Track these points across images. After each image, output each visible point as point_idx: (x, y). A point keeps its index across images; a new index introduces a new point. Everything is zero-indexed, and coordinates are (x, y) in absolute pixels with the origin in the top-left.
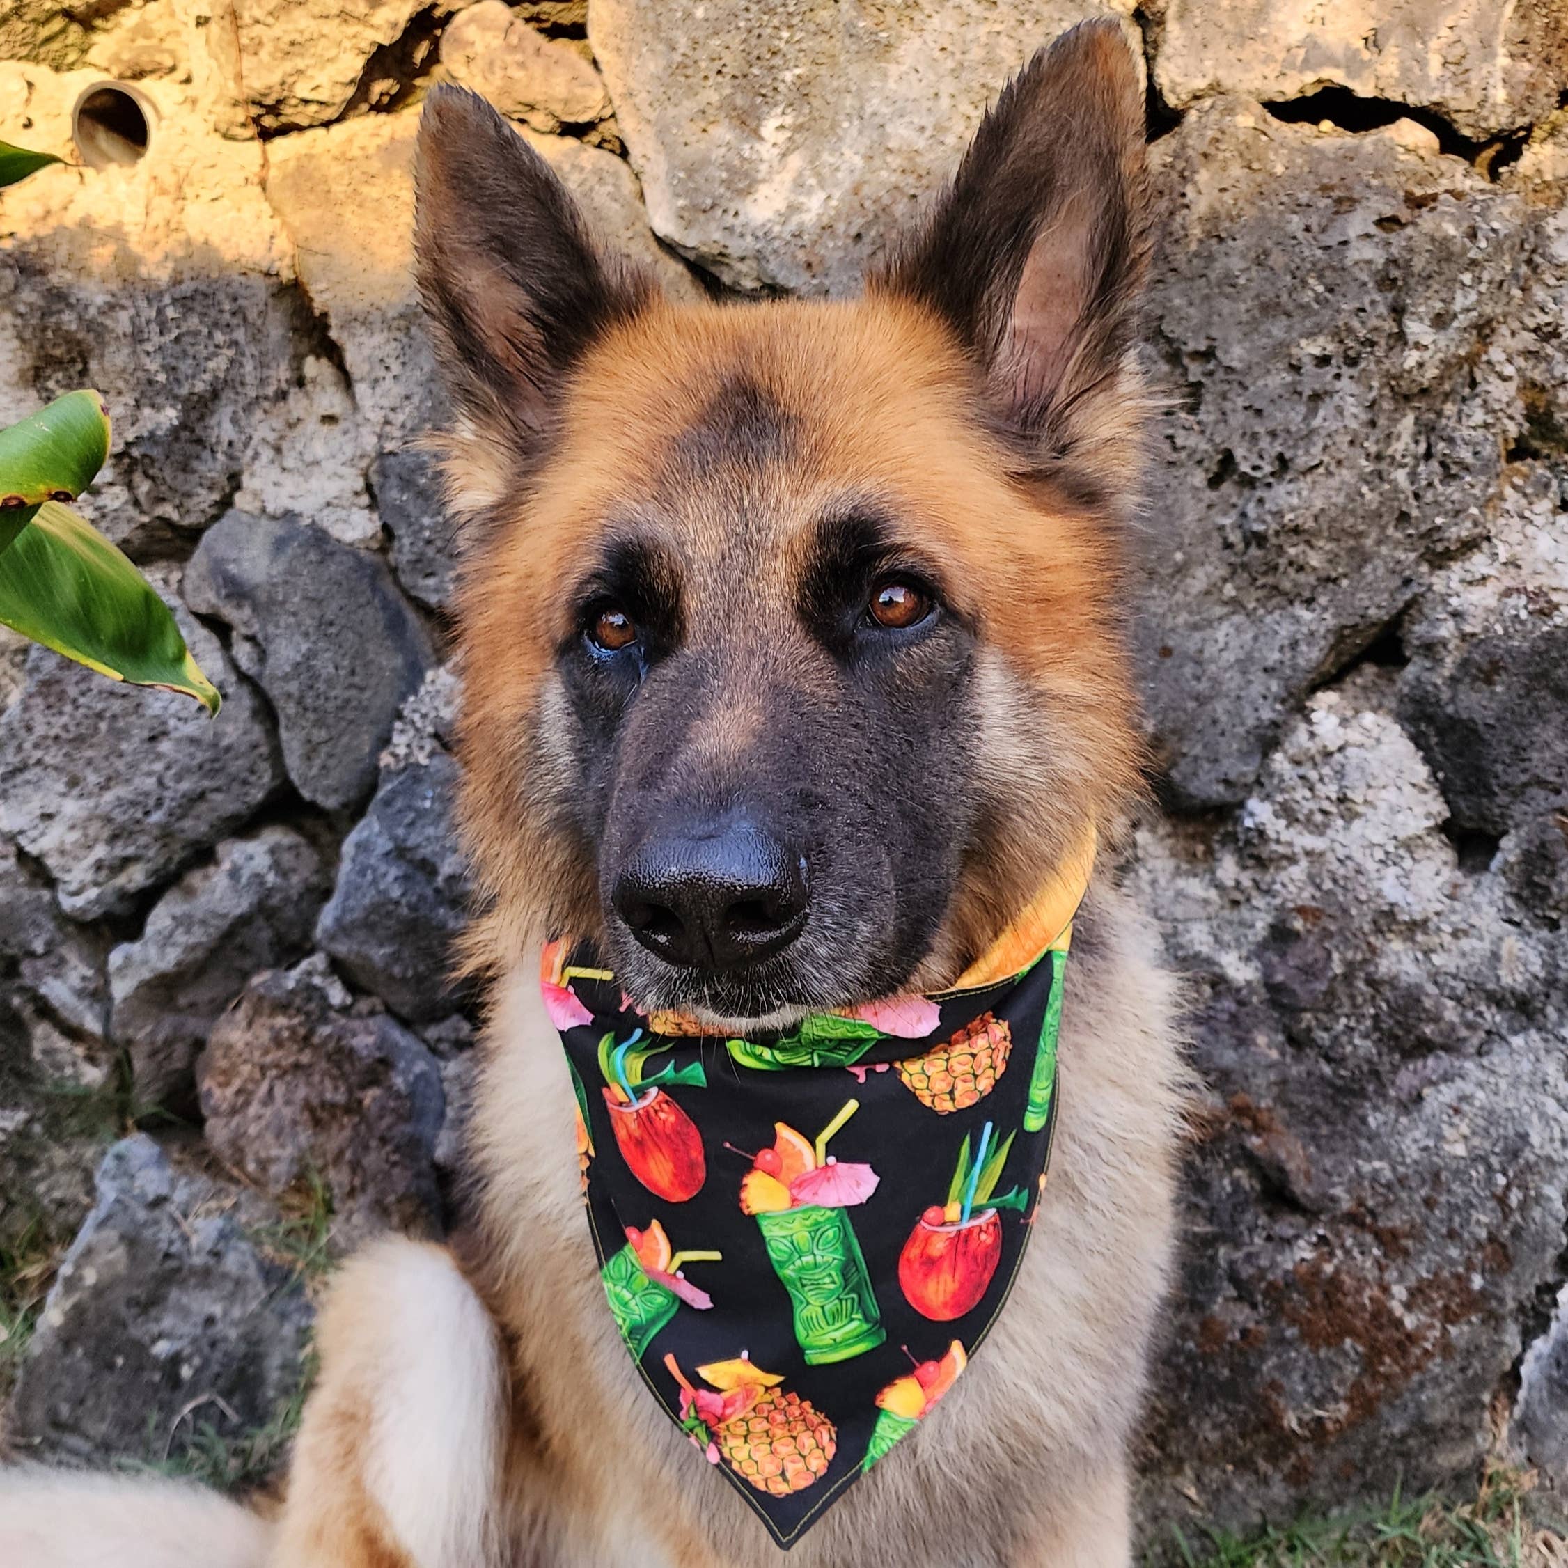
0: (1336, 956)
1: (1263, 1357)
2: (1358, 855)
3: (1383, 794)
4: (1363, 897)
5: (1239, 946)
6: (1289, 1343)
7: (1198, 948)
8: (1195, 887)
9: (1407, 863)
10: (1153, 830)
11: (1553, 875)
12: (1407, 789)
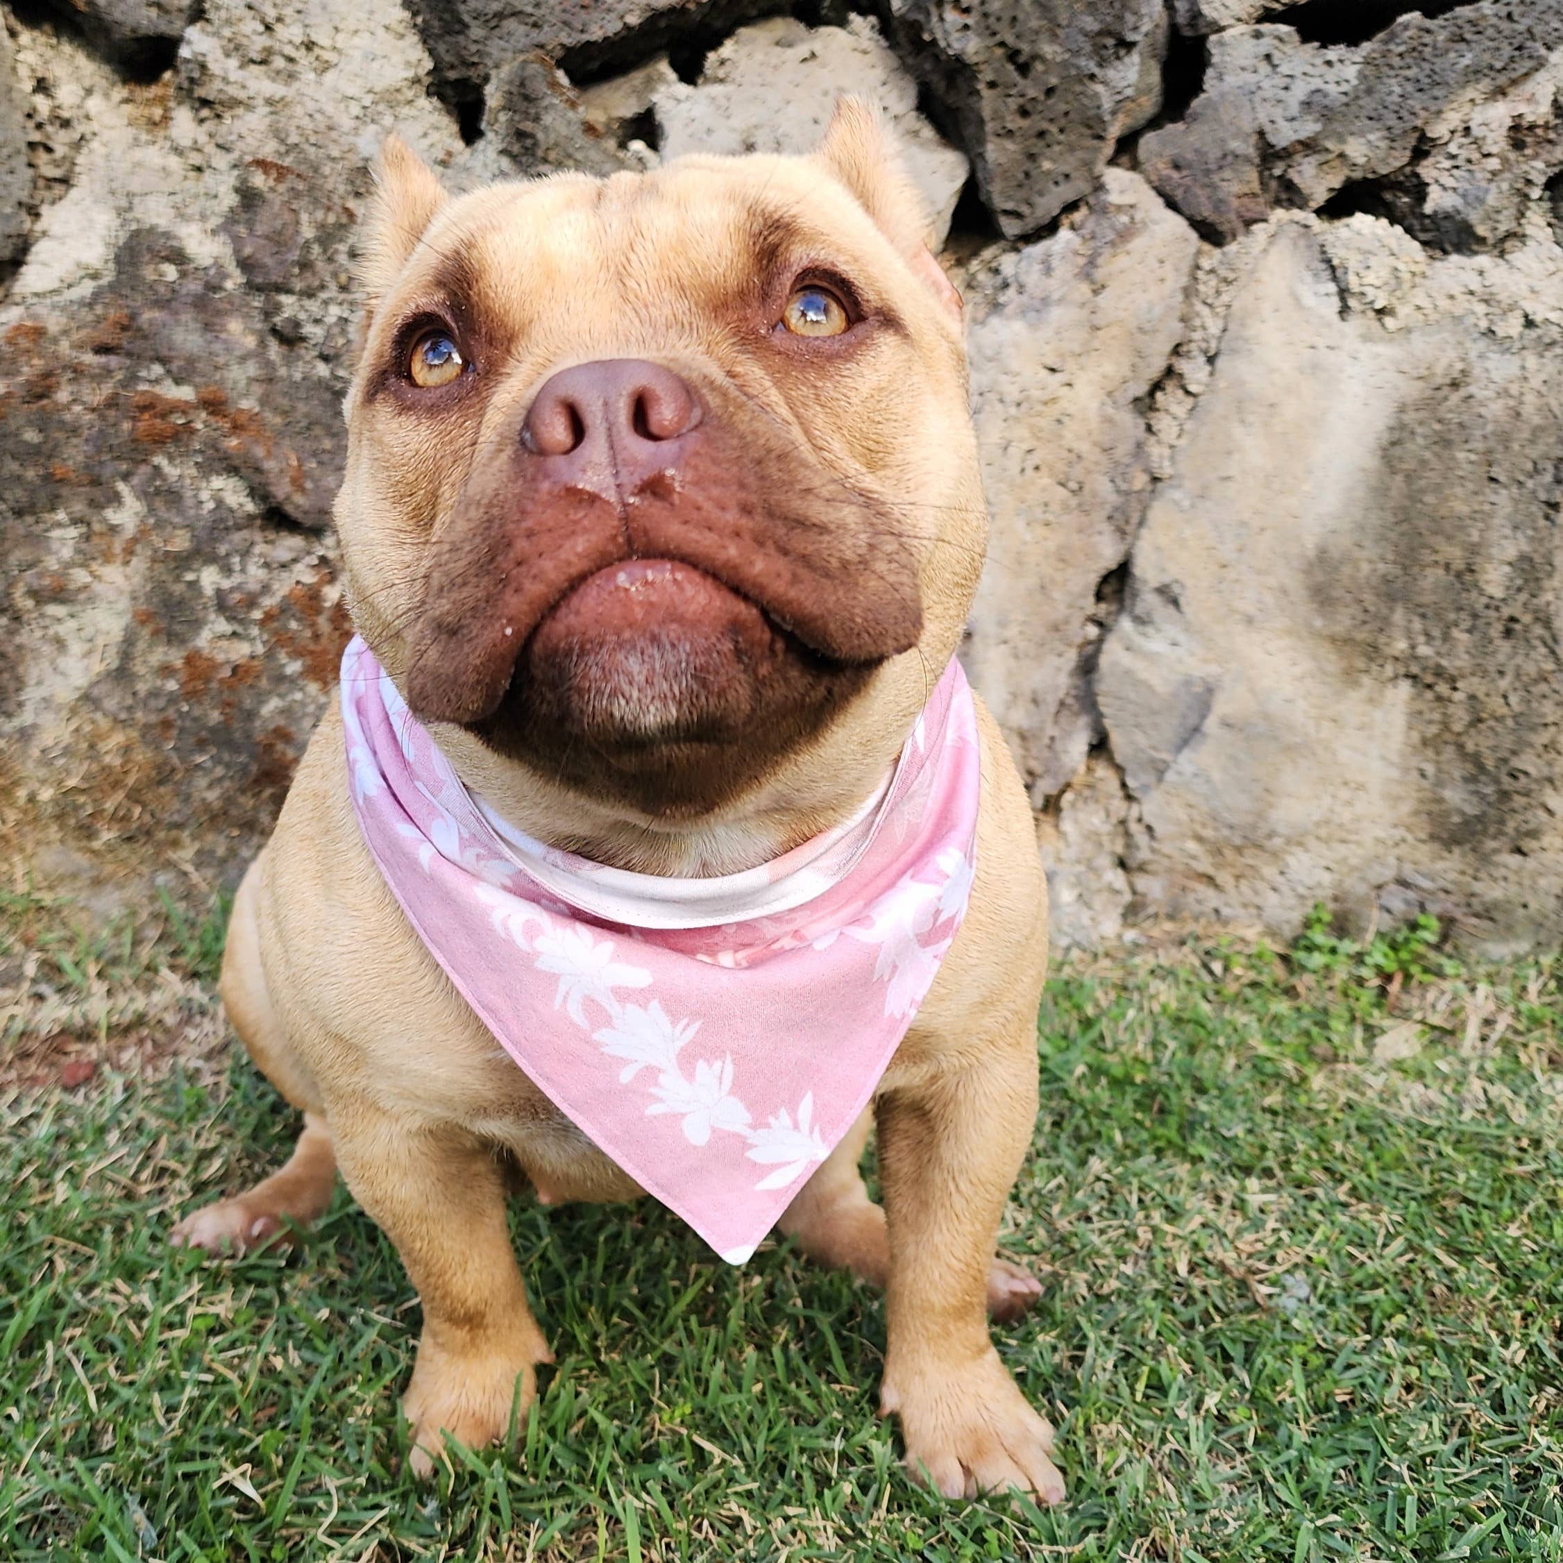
0: (304, 217)
1: (261, 698)
2: (330, 109)
3: (356, 41)
4: (335, 153)
5: (203, 217)
6: (292, 680)
7: (155, 221)
8: (154, 156)
9: (388, 120)
10: (107, 96)
11: (537, 119)
12: (381, 32)
